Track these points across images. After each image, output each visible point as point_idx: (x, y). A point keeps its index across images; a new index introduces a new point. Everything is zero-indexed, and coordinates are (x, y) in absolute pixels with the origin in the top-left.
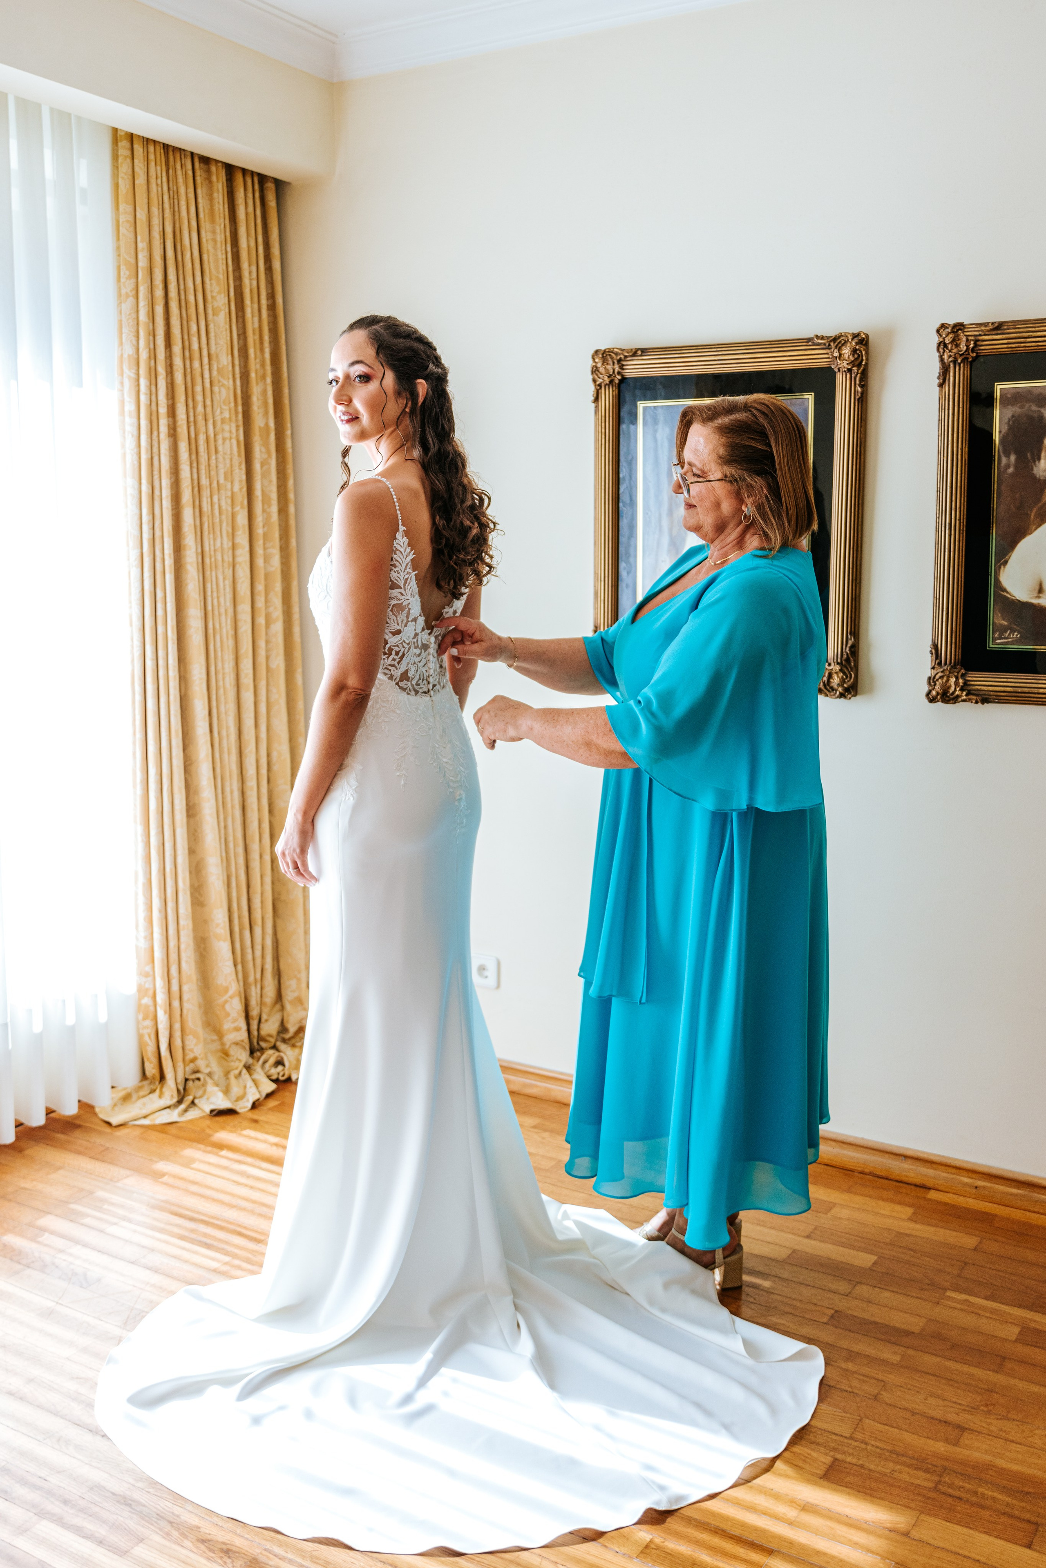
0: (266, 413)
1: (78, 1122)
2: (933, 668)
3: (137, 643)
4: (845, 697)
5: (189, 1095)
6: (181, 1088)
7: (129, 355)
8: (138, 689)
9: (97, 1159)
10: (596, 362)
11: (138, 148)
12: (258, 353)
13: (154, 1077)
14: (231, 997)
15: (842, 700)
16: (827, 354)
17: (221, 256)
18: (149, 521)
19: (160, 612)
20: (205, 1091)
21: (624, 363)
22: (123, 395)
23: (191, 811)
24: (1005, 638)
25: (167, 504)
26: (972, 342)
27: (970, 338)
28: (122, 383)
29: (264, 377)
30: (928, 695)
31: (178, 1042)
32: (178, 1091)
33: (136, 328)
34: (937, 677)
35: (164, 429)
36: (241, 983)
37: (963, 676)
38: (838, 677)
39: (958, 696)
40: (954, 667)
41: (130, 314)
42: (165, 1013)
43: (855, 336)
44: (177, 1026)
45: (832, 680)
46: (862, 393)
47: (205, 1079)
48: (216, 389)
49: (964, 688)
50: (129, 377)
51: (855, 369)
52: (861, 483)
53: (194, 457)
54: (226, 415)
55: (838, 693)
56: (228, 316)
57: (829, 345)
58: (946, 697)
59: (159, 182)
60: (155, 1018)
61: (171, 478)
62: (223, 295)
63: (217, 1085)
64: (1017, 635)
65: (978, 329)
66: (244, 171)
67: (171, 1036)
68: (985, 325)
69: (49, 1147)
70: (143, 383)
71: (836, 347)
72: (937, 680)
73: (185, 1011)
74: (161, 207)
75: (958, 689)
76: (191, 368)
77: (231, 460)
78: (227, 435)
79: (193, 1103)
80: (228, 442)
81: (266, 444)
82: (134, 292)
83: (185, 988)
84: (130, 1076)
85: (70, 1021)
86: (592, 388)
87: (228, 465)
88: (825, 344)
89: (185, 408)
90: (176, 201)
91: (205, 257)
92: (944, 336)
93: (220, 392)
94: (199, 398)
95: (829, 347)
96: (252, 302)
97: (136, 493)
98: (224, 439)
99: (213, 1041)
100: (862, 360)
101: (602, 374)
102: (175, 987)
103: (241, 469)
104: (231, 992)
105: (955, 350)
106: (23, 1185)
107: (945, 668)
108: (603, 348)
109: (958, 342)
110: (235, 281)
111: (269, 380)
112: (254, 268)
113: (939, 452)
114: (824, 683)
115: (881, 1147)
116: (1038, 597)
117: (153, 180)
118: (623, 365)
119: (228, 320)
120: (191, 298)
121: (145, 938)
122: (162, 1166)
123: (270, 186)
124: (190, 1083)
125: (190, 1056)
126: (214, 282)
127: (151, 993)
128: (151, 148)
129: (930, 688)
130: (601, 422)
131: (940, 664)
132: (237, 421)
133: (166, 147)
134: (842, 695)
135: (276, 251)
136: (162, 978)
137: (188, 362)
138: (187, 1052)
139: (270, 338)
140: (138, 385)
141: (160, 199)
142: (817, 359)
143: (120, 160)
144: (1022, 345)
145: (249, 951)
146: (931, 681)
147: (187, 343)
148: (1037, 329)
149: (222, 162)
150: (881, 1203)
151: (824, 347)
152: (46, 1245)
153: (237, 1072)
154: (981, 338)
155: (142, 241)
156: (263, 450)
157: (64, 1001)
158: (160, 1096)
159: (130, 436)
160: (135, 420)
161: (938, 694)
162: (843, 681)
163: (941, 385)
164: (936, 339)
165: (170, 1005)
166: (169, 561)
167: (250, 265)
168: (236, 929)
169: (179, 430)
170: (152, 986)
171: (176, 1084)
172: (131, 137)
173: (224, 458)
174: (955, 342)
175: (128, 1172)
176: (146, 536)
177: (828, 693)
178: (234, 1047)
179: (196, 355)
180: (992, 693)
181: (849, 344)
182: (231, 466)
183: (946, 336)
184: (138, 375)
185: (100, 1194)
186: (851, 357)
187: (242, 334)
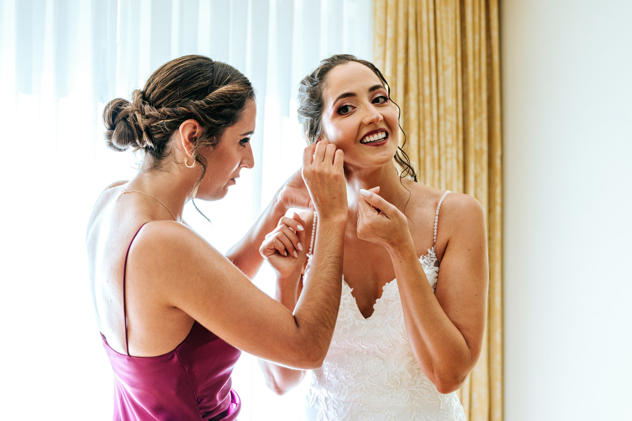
0: (481, 139)
12: (477, 96)
29: (480, 114)
48: (442, 123)
54: (449, 141)
56: (454, 71)
62: (451, 56)
76: (423, 108)
77: (451, 174)
78: (449, 156)
80: (449, 161)
91: (439, 29)
93: (445, 126)
94: (428, 129)
98: (446, 160)
111: (484, 116)
112: (477, 37)
120: (426, 59)
132: (457, 146)
137: (421, 105)
139: (487, 85)
147: (421, 91)
156: (477, 166)
187: (465, 84)
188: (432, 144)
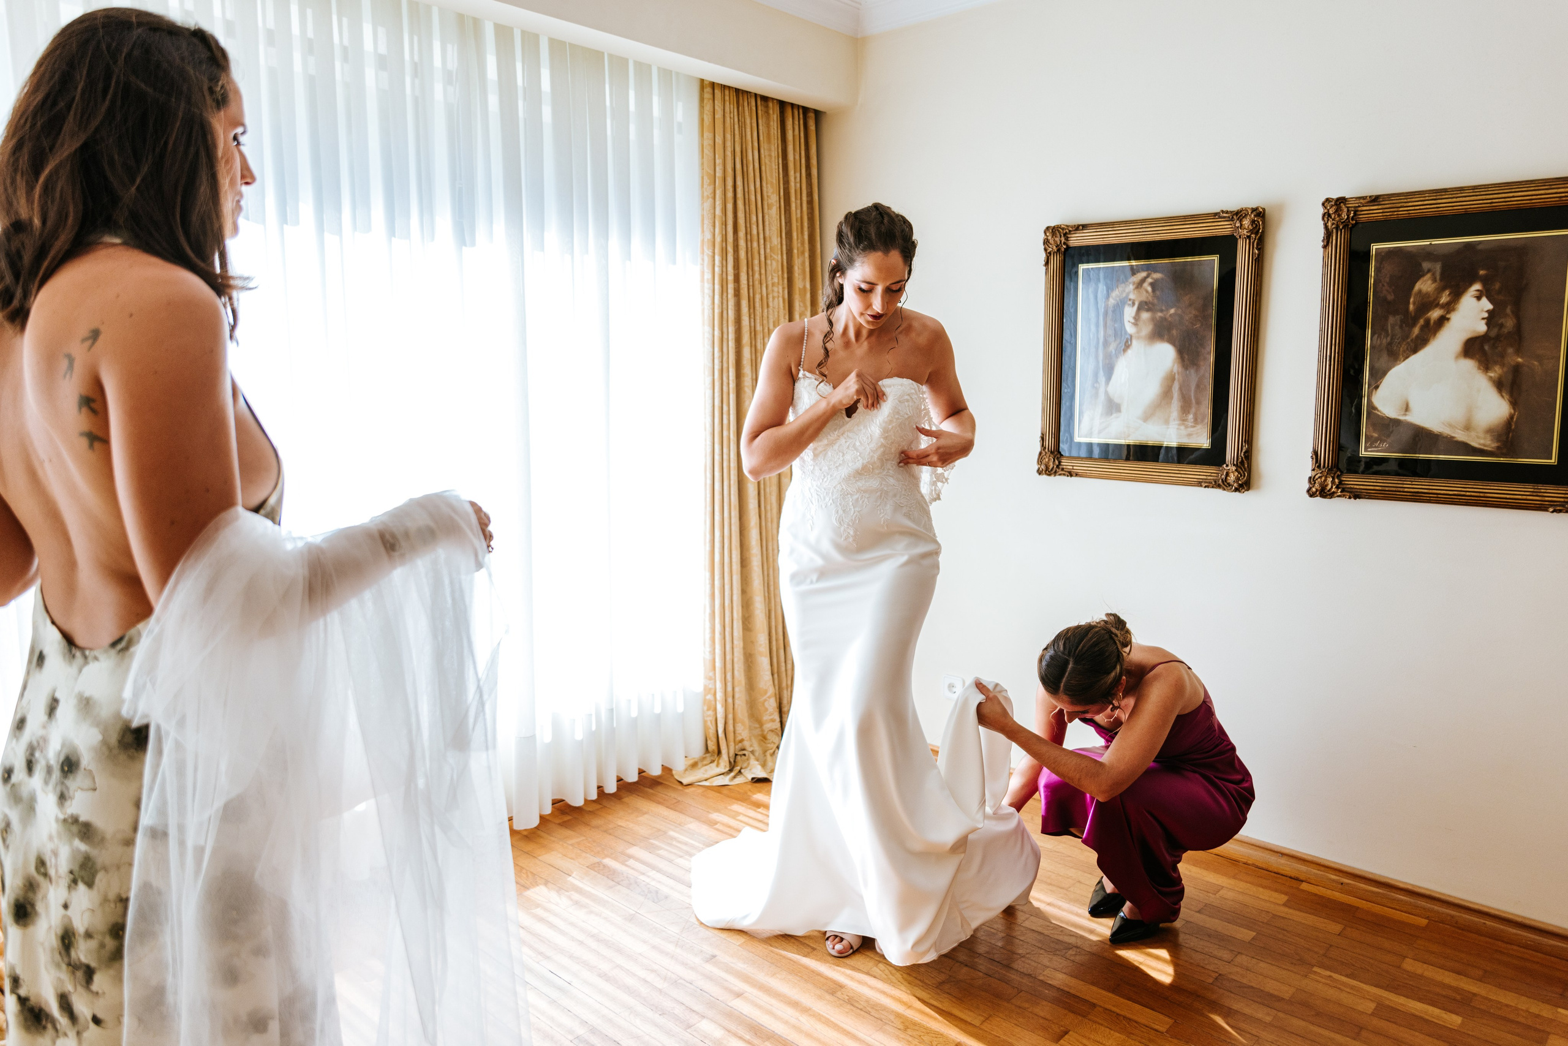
0: (804, 279)
1: (659, 780)
2: (1313, 470)
3: (709, 443)
4: (1240, 492)
5: (737, 766)
6: (732, 760)
7: (708, 239)
8: (709, 475)
9: (671, 809)
10: (1047, 236)
11: (718, 92)
12: (800, 235)
13: (713, 752)
14: (769, 697)
15: (1237, 493)
16: (1231, 224)
17: (775, 167)
18: (719, 357)
19: (725, 421)
20: (749, 764)
21: (1069, 236)
22: (703, 267)
23: (744, 562)
24: (1375, 447)
25: (732, 344)
26: (1352, 212)
27: (1350, 209)
28: (703, 260)
29: (803, 253)
30: (1308, 491)
31: (730, 728)
32: (730, 762)
33: (713, 220)
34: (1317, 477)
35: (731, 291)
36: (777, 687)
37: (1338, 477)
38: (1234, 475)
39: (1334, 492)
40: (1330, 470)
41: (709, 211)
42: (722, 706)
43: (1254, 210)
44: (730, 716)
45: (1228, 478)
46: (1259, 255)
47: (749, 755)
48: (769, 262)
49: (1340, 486)
50: (708, 255)
51: (1253, 236)
52: (1257, 324)
53: (752, 311)
54: (776, 280)
55: (1234, 488)
56: (778, 210)
57: (1233, 218)
58: (1324, 493)
59: (732, 116)
60: (715, 710)
61: (735, 326)
62: (775, 195)
63: (758, 760)
64: (1386, 445)
65: (1357, 202)
66: (793, 105)
67: (726, 723)
68: (1364, 198)
69: (639, 797)
70: (717, 258)
71: (1238, 219)
72: (1317, 479)
73: (736, 706)
74: (733, 133)
75: (1334, 487)
76: (751, 247)
77: (778, 312)
78: (776, 294)
79: (740, 771)
80: (776, 299)
81: (803, 301)
82: (712, 195)
83: (737, 689)
84: (697, 751)
85: (658, 710)
86: (1043, 255)
87: (776, 316)
88: (1229, 217)
89: (746, 276)
90: (743, 129)
91: (763, 168)
92: (1328, 208)
93: (771, 264)
94: (757, 268)
95: (1232, 220)
96: (796, 199)
97: (711, 337)
98: (774, 298)
99: (756, 728)
100: (1259, 229)
101: (1051, 244)
102: (729, 689)
103: (785, 318)
104: (769, 694)
105: (1337, 219)
106: (620, 824)
107: (1324, 470)
108: (1053, 225)
109: (1340, 213)
110: (784, 184)
111: (807, 255)
112: (798, 175)
113: (1322, 300)
114: (1222, 480)
115: (1262, 845)
116: (1405, 415)
117: (727, 115)
118: (1068, 237)
119: (778, 212)
120: (753, 198)
121: (710, 652)
122: (715, 816)
123: (812, 115)
124: (739, 758)
125: (739, 738)
126: (769, 185)
127: (713, 691)
128: (727, 92)
129: (1311, 486)
130: (1050, 281)
131: (1319, 467)
132: (783, 284)
133: (737, 91)
134: (1236, 490)
135: (814, 161)
136: (721, 681)
137: (749, 244)
138: (737, 735)
139: (808, 224)
140: (714, 260)
141: (732, 128)
142: (1223, 229)
143: (705, 102)
144: (1396, 213)
145: (783, 664)
146: (1312, 480)
147: (749, 229)
148: (1409, 200)
149: (777, 100)
150: (1261, 889)
151: (1229, 219)
152: (633, 869)
153: (772, 751)
154: (1360, 209)
155: (719, 159)
156: (802, 305)
157: (653, 695)
158: (718, 766)
159: (708, 296)
160: (711, 285)
161: (1317, 490)
162: (1238, 479)
163: (1325, 247)
164: (1321, 211)
165: (726, 701)
166: (732, 385)
167: (795, 173)
168: (774, 649)
169: (742, 291)
170: (713, 687)
171: (729, 757)
172: (713, 85)
173: (773, 311)
174: (1338, 211)
175: (692, 820)
176: (717, 367)
177: (1225, 487)
178: (770, 733)
179: (755, 238)
180: (1363, 491)
181: (1248, 217)
182: (778, 316)
183: (1330, 208)
184: (714, 253)
185: (671, 833)
186: (1251, 227)
187: (789, 222)
188: (761, 284)
